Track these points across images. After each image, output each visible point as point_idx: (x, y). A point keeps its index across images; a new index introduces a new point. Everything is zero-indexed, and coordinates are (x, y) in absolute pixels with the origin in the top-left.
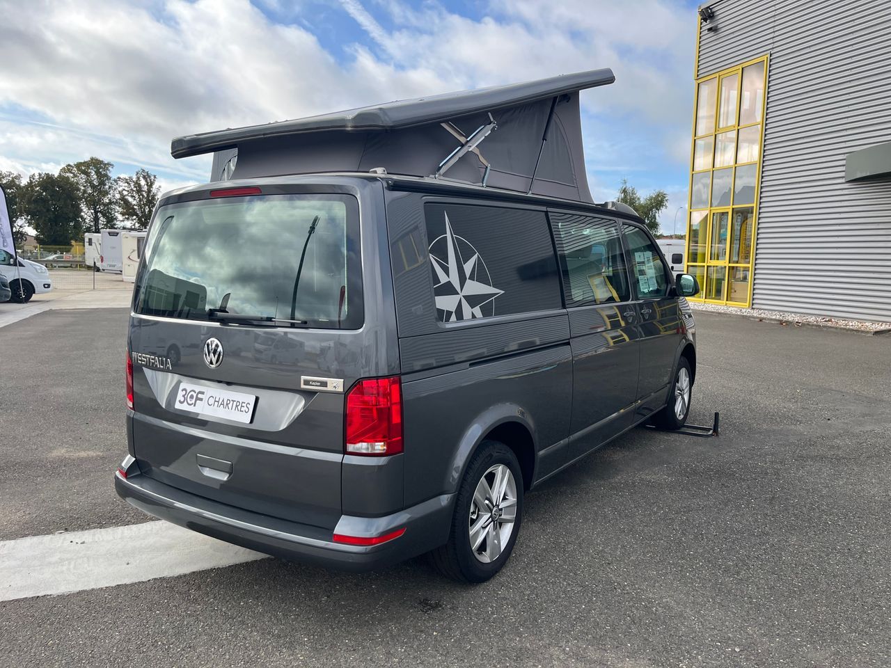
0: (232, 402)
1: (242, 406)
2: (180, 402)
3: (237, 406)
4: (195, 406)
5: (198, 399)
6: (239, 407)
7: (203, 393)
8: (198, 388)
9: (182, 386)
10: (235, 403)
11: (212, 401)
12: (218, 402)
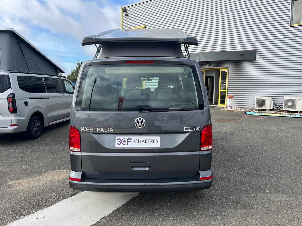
6: (153, 142)
9: (117, 138)
10: (150, 140)
11: (136, 141)
12: (141, 141)
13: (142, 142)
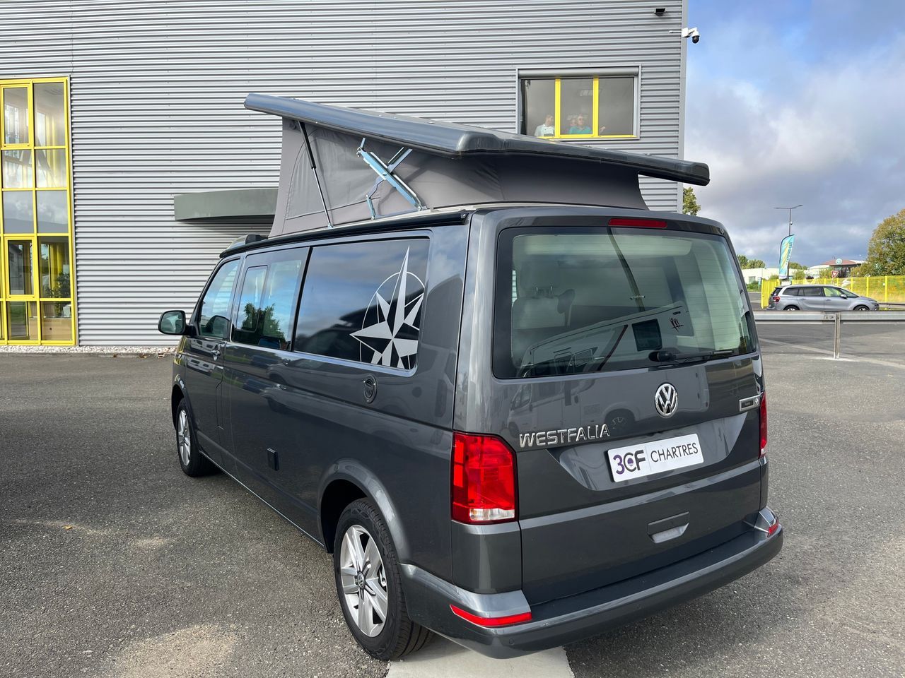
0: (677, 449)
1: (689, 449)
2: (618, 472)
3: (684, 451)
4: (639, 469)
5: (638, 461)
6: (687, 451)
7: (641, 452)
8: (633, 449)
9: (612, 453)
10: (681, 448)
11: (656, 456)
12: (663, 454)
13: (668, 455)
